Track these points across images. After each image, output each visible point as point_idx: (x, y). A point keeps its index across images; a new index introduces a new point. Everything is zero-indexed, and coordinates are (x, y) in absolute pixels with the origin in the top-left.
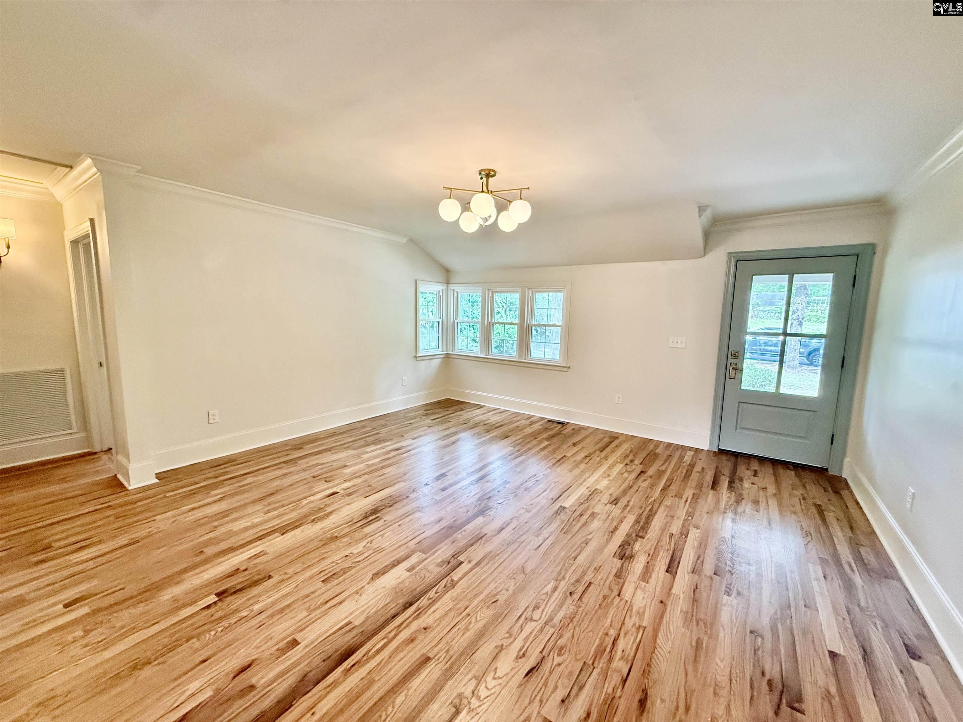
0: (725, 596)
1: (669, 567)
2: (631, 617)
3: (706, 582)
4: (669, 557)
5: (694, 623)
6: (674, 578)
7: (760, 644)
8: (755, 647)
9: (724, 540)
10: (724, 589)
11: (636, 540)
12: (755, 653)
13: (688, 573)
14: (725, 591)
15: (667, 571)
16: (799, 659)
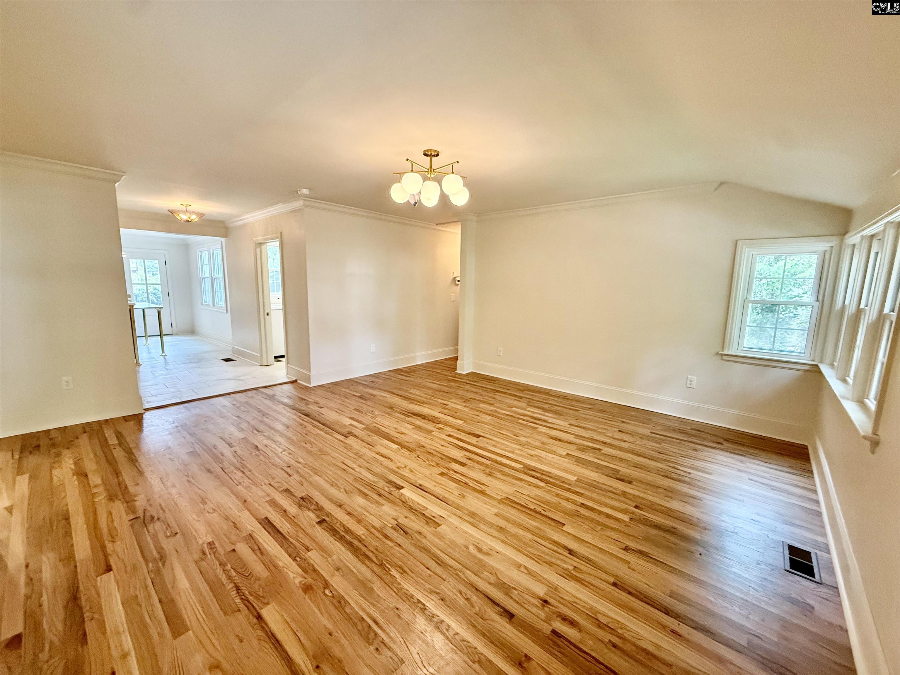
0: (211, 540)
1: (269, 521)
2: (250, 483)
3: (234, 538)
4: (280, 529)
5: (214, 508)
6: (257, 519)
7: (167, 532)
8: (170, 528)
9: (264, 600)
10: (217, 544)
11: (318, 517)
12: (168, 525)
13: (252, 531)
14: (214, 544)
15: (266, 518)
16: (137, 547)
